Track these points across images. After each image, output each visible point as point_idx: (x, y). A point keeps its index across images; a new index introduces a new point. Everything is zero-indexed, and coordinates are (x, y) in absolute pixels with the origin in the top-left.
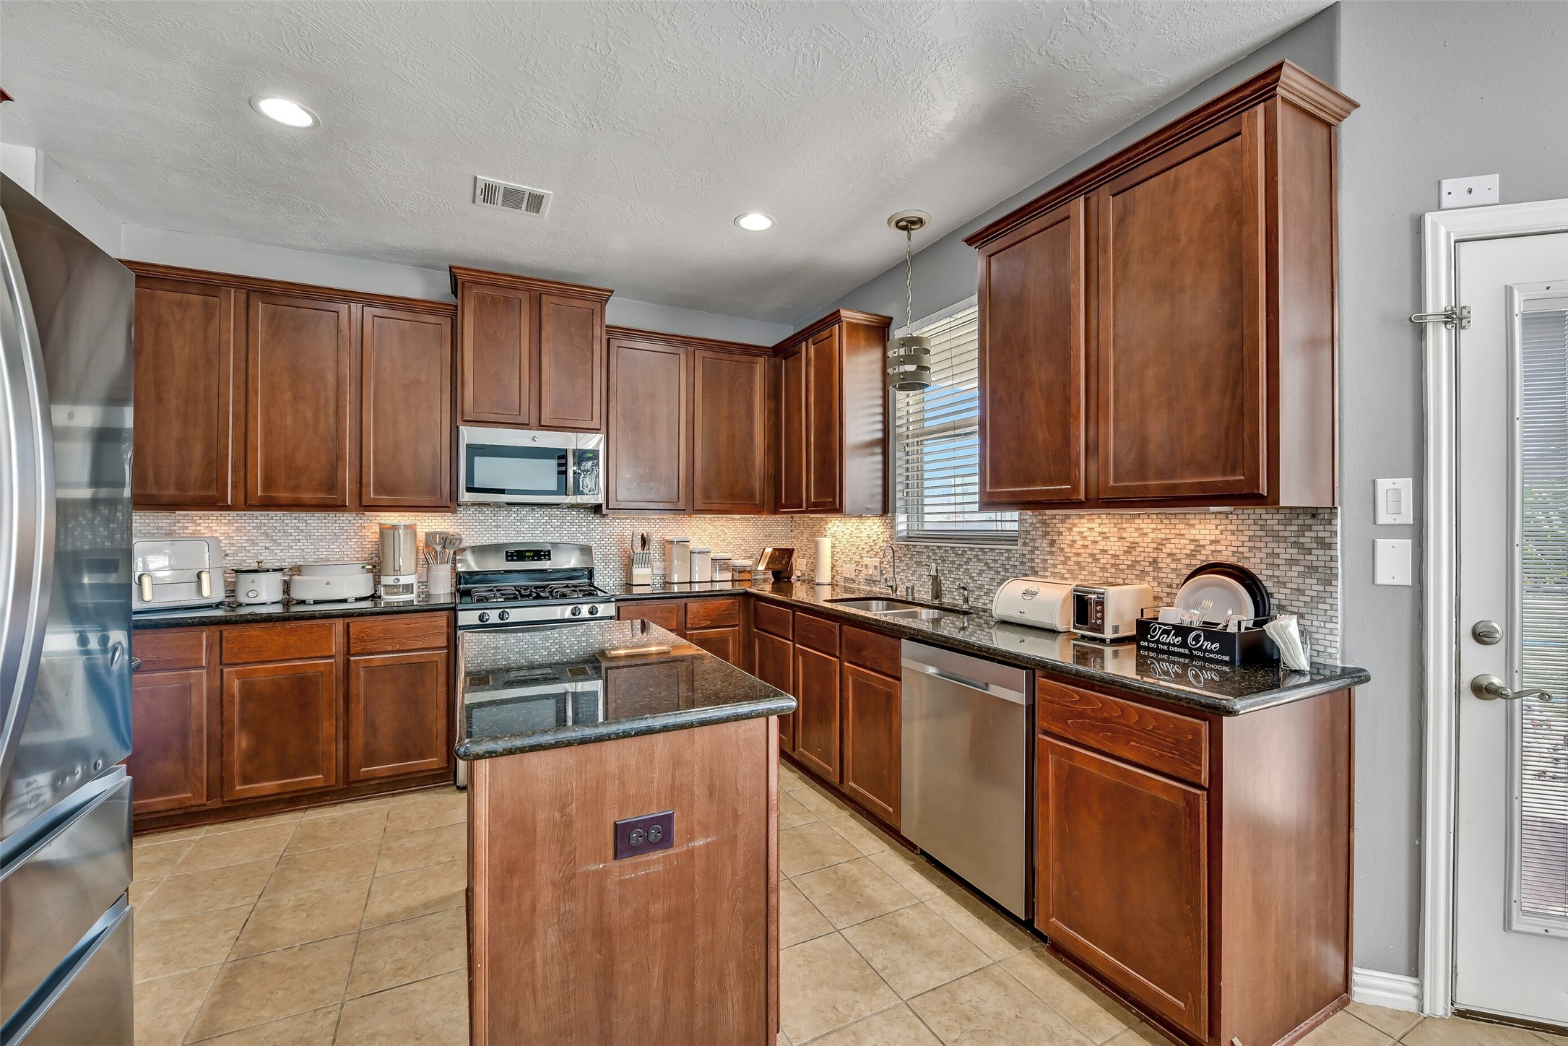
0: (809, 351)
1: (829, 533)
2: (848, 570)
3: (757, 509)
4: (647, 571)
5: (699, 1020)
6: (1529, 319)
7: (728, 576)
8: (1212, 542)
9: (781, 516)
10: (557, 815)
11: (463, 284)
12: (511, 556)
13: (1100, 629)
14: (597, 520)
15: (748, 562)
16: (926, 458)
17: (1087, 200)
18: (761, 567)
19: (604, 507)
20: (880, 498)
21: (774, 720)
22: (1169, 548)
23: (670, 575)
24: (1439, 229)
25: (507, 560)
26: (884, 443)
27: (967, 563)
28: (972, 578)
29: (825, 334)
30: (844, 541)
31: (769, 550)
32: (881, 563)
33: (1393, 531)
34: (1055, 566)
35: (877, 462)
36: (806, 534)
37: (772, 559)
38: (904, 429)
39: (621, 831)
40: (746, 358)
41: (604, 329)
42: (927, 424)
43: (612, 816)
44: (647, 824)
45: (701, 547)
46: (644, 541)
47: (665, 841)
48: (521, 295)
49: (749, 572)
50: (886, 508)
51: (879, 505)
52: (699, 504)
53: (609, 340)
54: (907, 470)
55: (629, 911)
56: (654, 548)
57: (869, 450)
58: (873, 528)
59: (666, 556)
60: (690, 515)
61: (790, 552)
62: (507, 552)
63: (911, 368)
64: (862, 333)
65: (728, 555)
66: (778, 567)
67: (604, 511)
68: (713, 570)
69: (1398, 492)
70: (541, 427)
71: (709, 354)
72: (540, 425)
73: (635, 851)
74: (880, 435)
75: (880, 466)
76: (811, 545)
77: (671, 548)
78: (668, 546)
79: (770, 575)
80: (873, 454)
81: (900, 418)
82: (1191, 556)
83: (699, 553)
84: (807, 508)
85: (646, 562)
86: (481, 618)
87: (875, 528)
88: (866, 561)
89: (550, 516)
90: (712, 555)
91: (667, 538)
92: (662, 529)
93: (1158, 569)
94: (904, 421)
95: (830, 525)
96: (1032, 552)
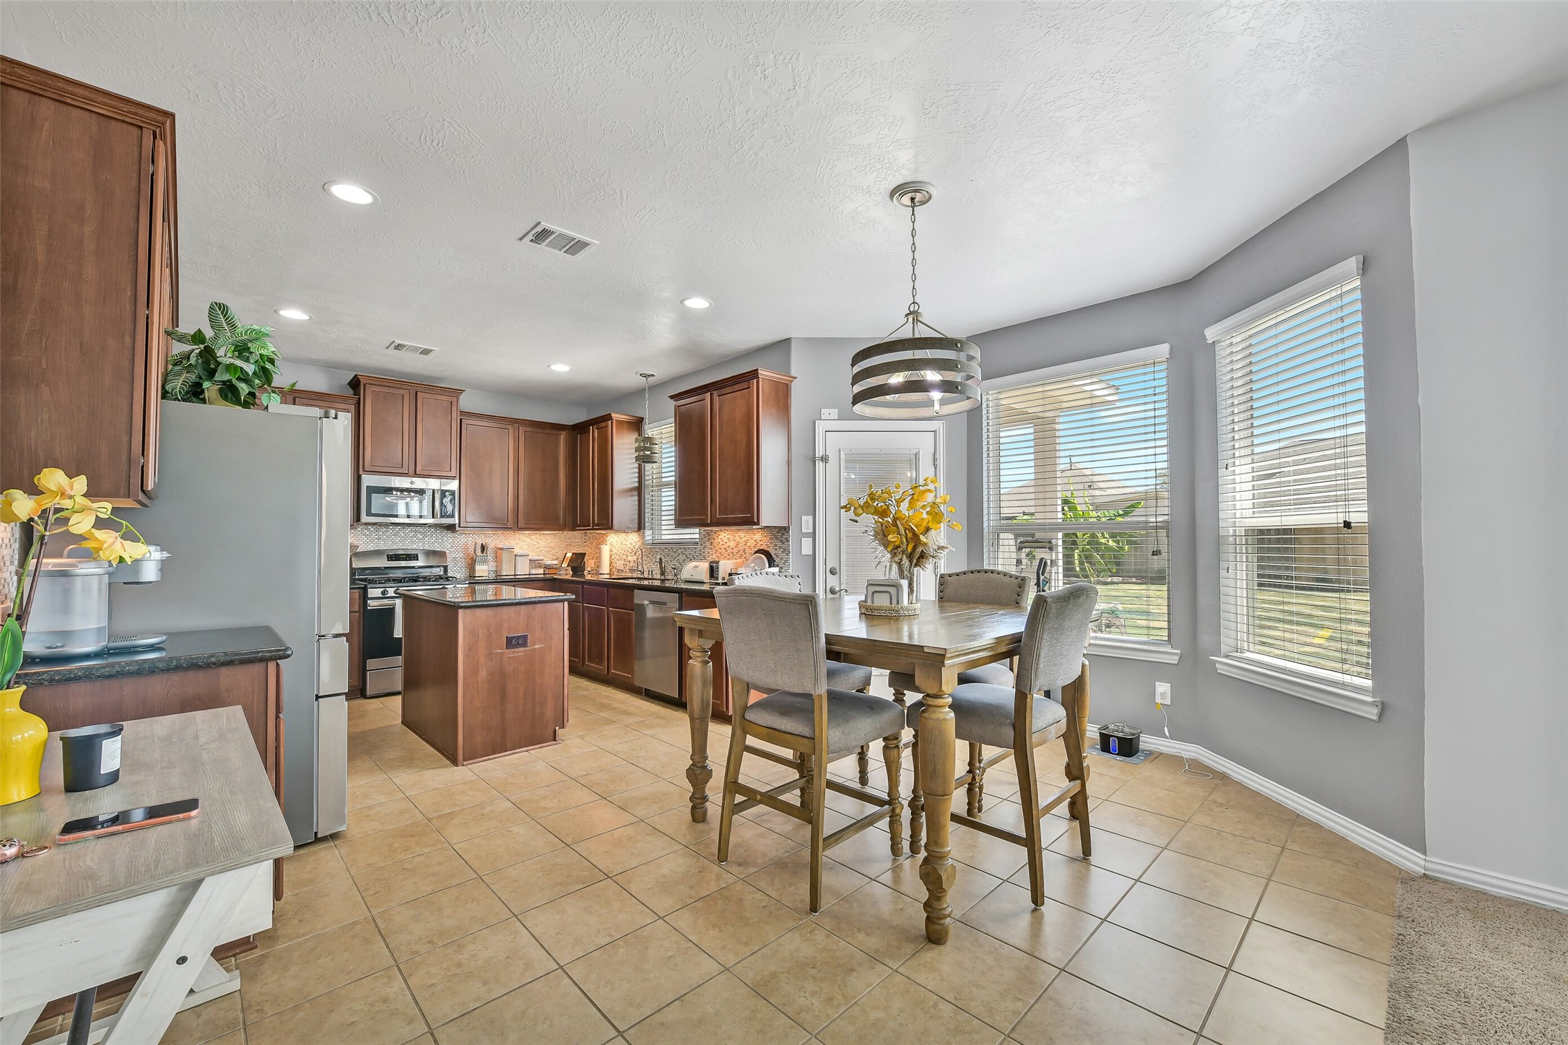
0: (594, 433)
1: (608, 542)
2: (620, 564)
3: (561, 528)
4: (485, 567)
5: (537, 711)
6: (847, 461)
7: (541, 571)
8: (761, 541)
9: (578, 532)
10: (486, 632)
11: (365, 385)
12: (390, 558)
13: (717, 579)
14: (450, 534)
15: (556, 562)
16: (663, 499)
17: (711, 394)
18: (564, 565)
19: (457, 526)
20: (637, 521)
21: (566, 603)
22: (749, 544)
23: (501, 571)
24: (821, 426)
25: (388, 560)
26: (639, 490)
27: (678, 556)
28: (680, 563)
29: (603, 424)
30: (617, 547)
31: (569, 555)
32: (638, 559)
33: (807, 535)
34: (712, 555)
35: (635, 501)
36: (594, 544)
37: (571, 560)
38: (650, 482)
39: (509, 640)
40: (554, 432)
41: (459, 412)
42: (664, 480)
43: (505, 634)
44: (518, 637)
45: (521, 552)
46: (483, 548)
47: (525, 644)
48: (405, 393)
49: (556, 568)
50: (640, 527)
51: (636, 525)
52: (521, 524)
53: (461, 419)
54: (652, 505)
55: (511, 668)
56: (490, 551)
57: (629, 493)
58: (633, 539)
59: (497, 559)
60: (514, 531)
61: (583, 555)
62: (387, 555)
63: (648, 453)
64: (625, 426)
65: (541, 558)
66: (575, 564)
67: (457, 528)
68: (531, 568)
69: (808, 521)
70: (416, 475)
71: (529, 429)
72: (415, 474)
73: (514, 647)
74: (637, 485)
75: (637, 503)
76: (598, 551)
77: (501, 553)
78: (499, 551)
79: (570, 568)
80: (632, 496)
81: (648, 475)
82: (755, 547)
83: (520, 556)
84: (593, 526)
85: (485, 562)
86: (383, 593)
87: (634, 538)
88: (630, 558)
89: (416, 532)
90: (530, 558)
91: (498, 546)
92: (495, 540)
93: (745, 553)
94: (650, 477)
95: (609, 538)
96: (704, 548)
